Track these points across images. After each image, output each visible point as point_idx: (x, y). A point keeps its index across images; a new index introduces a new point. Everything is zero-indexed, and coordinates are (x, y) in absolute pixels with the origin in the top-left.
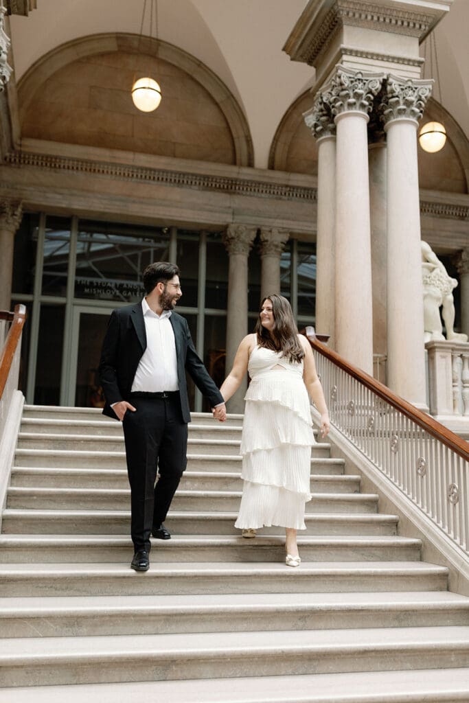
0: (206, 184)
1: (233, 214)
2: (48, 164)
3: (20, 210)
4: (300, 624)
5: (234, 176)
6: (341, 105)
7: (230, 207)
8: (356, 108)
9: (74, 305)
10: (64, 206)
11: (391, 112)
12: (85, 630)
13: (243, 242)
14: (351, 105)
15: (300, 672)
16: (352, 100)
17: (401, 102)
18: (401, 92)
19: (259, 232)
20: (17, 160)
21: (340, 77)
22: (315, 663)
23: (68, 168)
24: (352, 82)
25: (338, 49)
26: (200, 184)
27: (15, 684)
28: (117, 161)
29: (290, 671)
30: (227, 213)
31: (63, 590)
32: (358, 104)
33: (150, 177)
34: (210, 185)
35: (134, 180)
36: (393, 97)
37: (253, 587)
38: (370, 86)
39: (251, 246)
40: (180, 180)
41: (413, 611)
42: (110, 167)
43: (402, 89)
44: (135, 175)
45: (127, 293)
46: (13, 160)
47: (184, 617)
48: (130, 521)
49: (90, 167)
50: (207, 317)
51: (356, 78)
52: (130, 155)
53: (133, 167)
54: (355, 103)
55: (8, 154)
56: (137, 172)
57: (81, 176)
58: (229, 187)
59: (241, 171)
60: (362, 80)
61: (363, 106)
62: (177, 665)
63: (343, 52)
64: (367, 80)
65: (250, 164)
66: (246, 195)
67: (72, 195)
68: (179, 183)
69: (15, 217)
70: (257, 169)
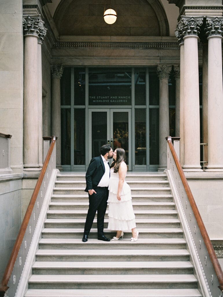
0: (146, 46)
1: (160, 59)
2: (73, 46)
3: (61, 68)
4: (129, 259)
5: (159, 41)
6: (185, 32)
7: (158, 56)
8: (191, 34)
9: (89, 108)
10: (80, 64)
11: (208, 32)
12: (64, 260)
13: (165, 73)
14: (189, 33)
15: (123, 273)
16: (189, 31)
17: (213, 28)
18: (213, 23)
19: (173, 67)
20: (59, 46)
21: (183, 21)
22: (128, 271)
23: (81, 46)
24: (189, 22)
25: (183, 7)
26: (143, 46)
27: (43, 274)
28: (103, 41)
29: (120, 273)
30: (157, 59)
31: (60, 247)
32: (192, 32)
33: (119, 46)
34: (148, 46)
35: (112, 48)
36: (209, 26)
37: (118, 247)
38: (198, 23)
39: (169, 74)
40: (134, 46)
41: (167, 256)
42: (100, 44)
43: (213, 22)
44: (112, 46)
45: (113, 101)
46: (57, 46)
47: (92, 257)
48: (85, 224)
49: (91, 44)
50: (150, 109)
51: (191, 20)
52: (109, 37)
53: (111, 42)
54: (191, 32)
55: (54, 43)
56: (113, 44)
57: (88, 49)
58: (158, 46)
59: (162, 39)
60: (194, 21)
61: (194, 33)
62: (87, 270)
63: (185, 8)
64: (196, 20)
65: (168, 34)
66: (166, 49)
67: (84, 59)
68: (133, 48)
69: (60, 72)
70: (171, 36)
